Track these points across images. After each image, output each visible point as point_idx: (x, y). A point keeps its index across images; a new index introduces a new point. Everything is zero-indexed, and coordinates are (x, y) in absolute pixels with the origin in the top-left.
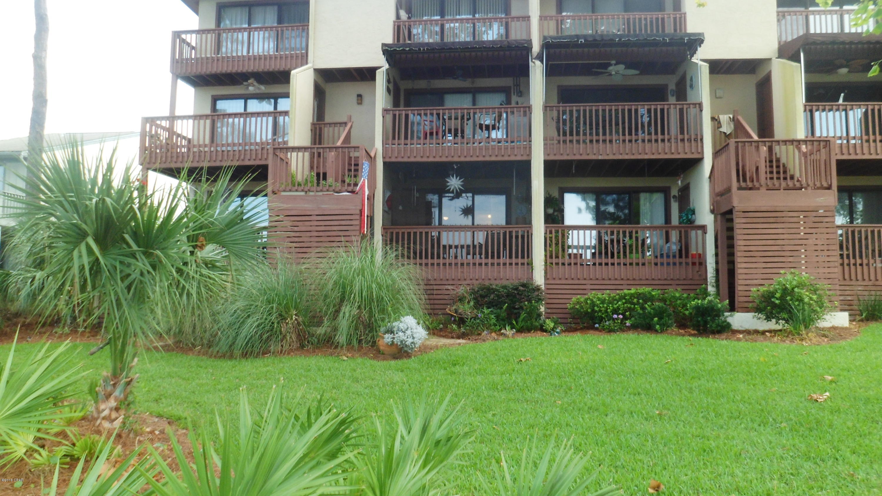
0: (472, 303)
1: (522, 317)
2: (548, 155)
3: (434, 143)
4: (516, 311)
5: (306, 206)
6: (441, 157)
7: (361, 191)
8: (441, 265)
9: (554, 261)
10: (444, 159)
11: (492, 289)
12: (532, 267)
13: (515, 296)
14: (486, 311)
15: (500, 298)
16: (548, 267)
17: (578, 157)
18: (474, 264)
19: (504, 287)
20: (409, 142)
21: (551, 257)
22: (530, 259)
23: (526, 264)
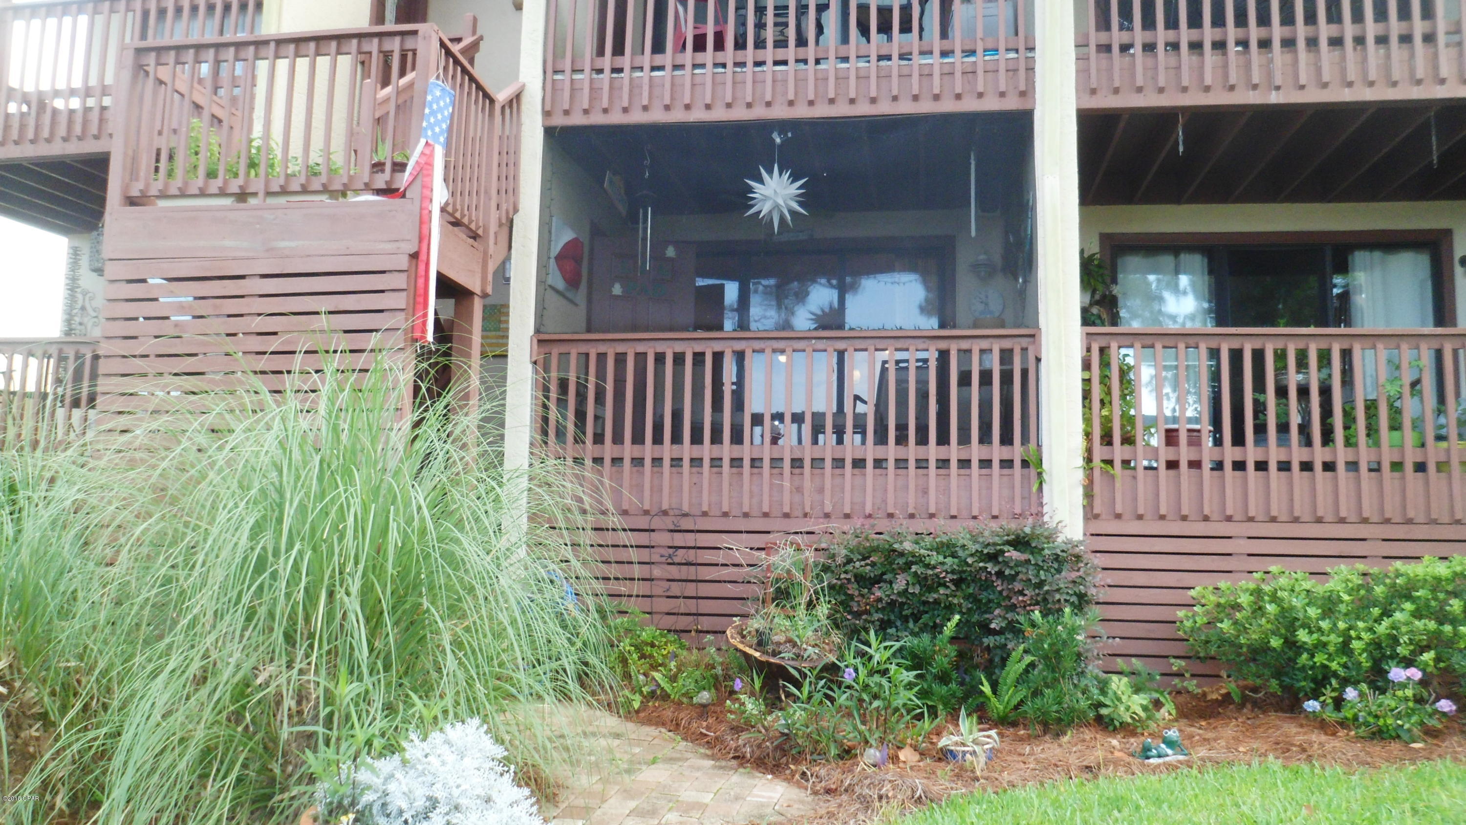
0: (823, 610)
1: (1015, 668)
2: (1093, 92)
3: (709, 65)
4: (989, 641)
5: (227, 243)
6: (729, 106)
7: (418, 184)
8: (726, 463)
9: (1119, 452)
10: (740, 114)
11: (902, 554)
12: (1040, 474)
13: (987, 585)
14: (879, 653)
15: (931, 589)
16: (1097, 473)
17: (1195, 99)
18: (839, 463)
19: (948, 548)
20: (626, 61)
21: (1107, 439)
22: (1032, 446)
23: (1017, 463)
